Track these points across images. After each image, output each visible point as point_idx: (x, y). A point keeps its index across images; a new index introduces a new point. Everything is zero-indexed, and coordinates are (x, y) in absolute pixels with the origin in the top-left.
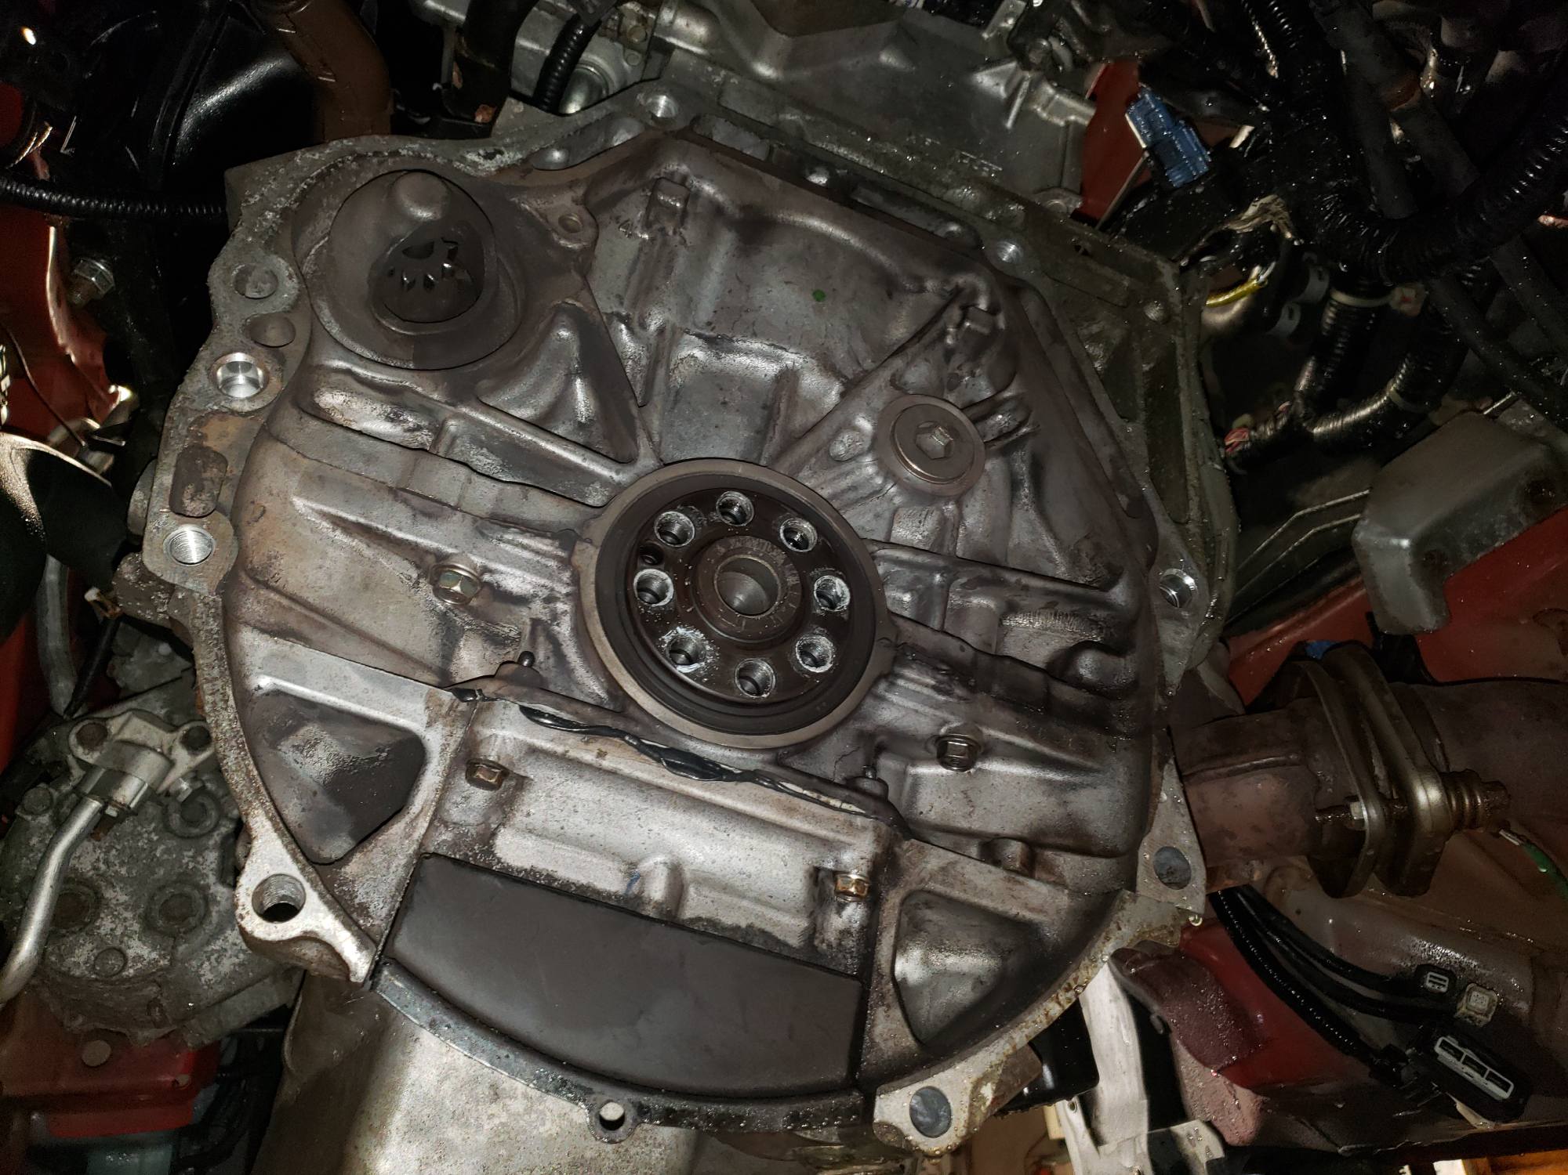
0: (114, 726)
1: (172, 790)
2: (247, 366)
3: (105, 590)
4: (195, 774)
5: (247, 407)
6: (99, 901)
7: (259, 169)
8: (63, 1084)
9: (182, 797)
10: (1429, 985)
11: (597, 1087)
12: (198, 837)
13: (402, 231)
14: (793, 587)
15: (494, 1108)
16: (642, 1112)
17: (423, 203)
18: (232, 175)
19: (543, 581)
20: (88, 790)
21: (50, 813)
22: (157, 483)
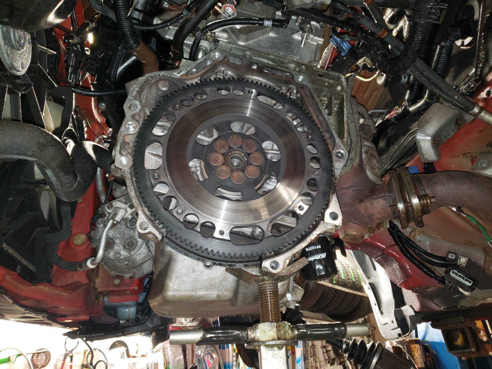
0: (114, 204)
1: (127, 218)
2: (132, 124)
3: (110, 173)
4: (132, 214)
5: (133, 133)
6: (114, 243)
7: (132, 83)
8: (111, 289)
9: (129, 219)
10: (450, 257)
11: (205, 259)
12: (134, 228)
13: (160, 93)
14: (246, 161)
15: (193, 274)
16: (214, 264)
17: (164, 86)
18: (126, 85)
19: (194, 163)
20: (110, 218)
21: (103, 224)
22: (117, 149)
